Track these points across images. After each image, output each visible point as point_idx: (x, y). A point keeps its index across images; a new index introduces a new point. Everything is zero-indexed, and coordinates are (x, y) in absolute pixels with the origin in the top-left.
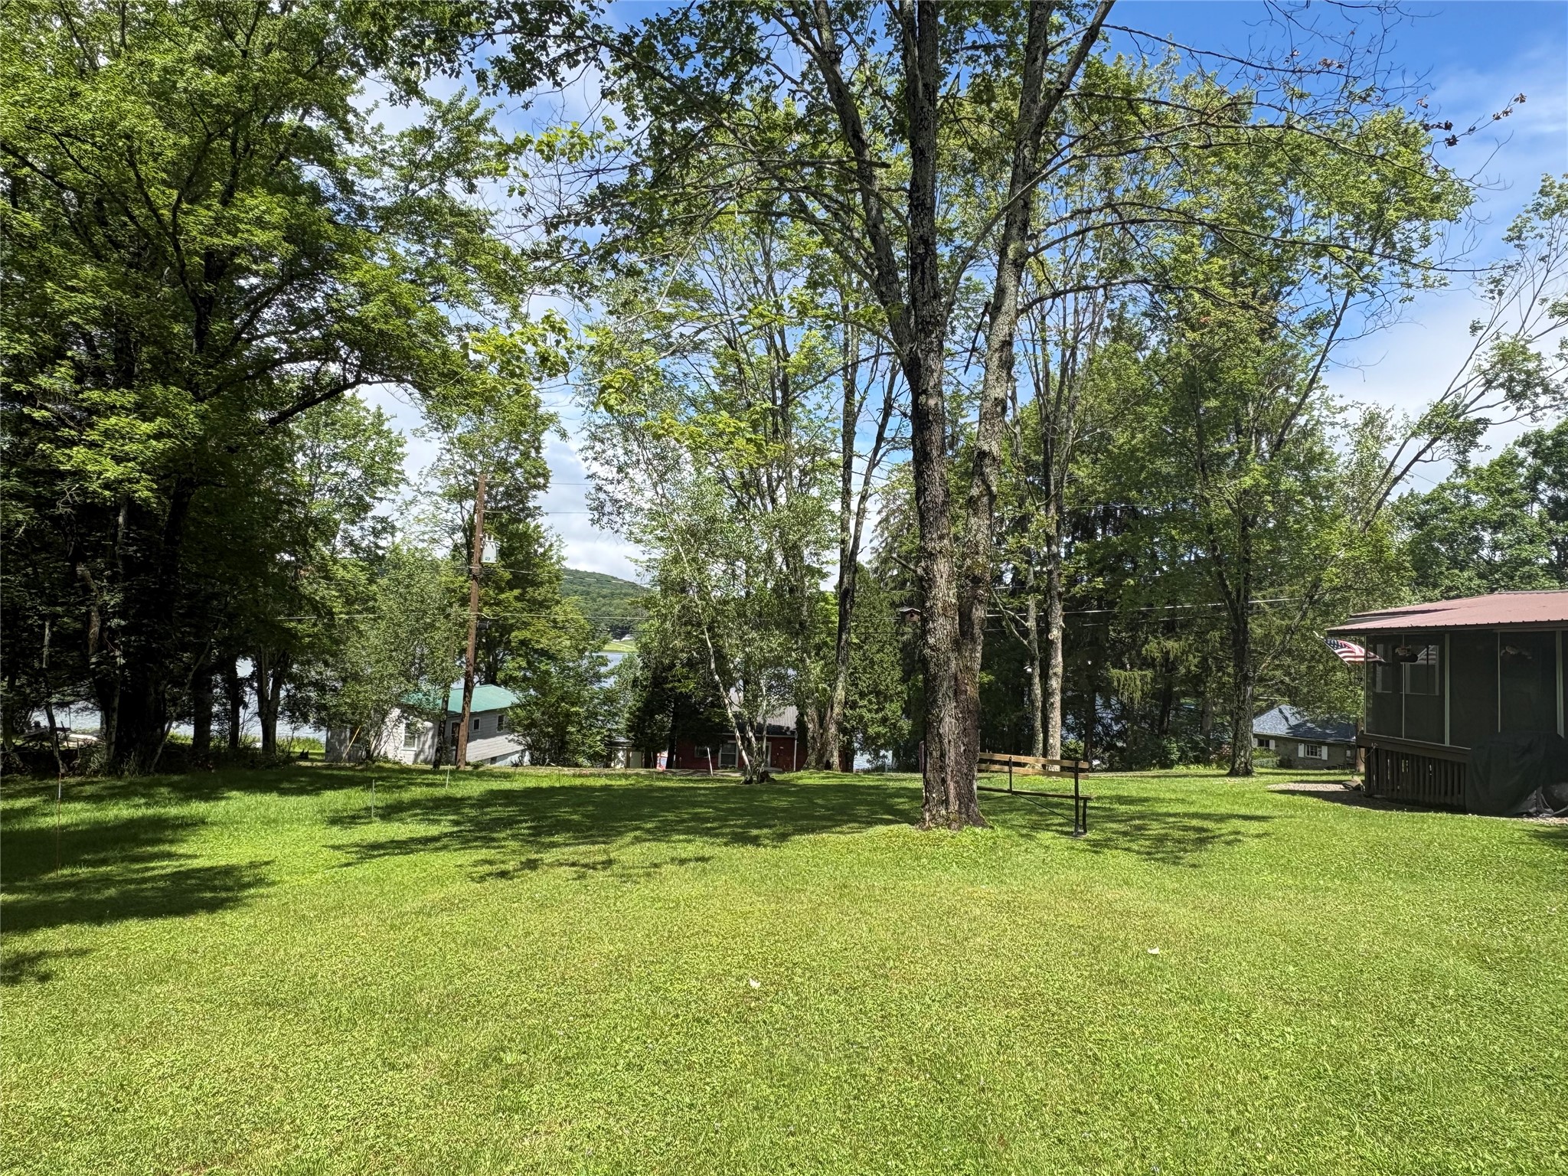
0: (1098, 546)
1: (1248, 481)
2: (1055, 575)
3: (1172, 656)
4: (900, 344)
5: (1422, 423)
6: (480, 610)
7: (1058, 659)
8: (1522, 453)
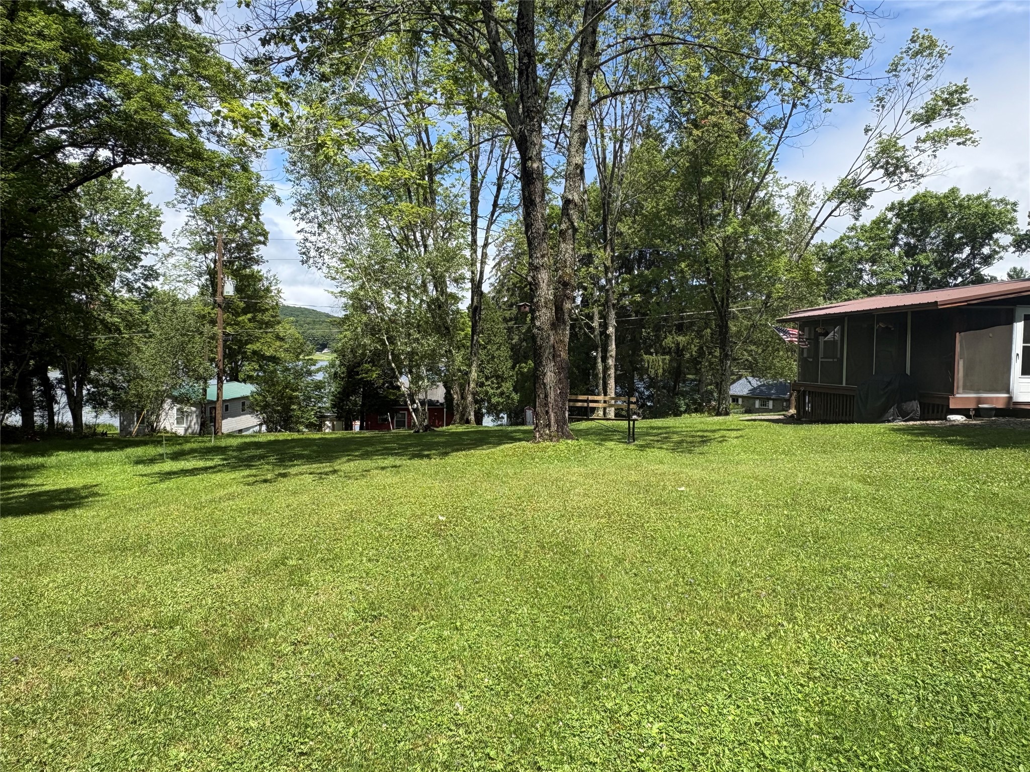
0: (634, 277)
1: (730, 230)
2: (610, 292)
3: (681, 346)
4: (513, 126)
5: (834, 192)
6: (225, 328)
7: (613, 346)
8: (890, 215)
